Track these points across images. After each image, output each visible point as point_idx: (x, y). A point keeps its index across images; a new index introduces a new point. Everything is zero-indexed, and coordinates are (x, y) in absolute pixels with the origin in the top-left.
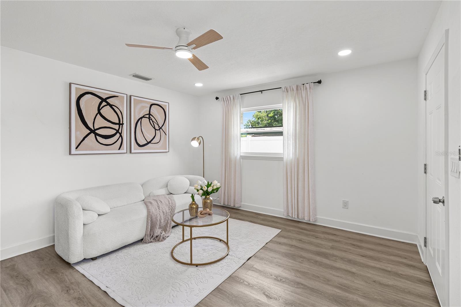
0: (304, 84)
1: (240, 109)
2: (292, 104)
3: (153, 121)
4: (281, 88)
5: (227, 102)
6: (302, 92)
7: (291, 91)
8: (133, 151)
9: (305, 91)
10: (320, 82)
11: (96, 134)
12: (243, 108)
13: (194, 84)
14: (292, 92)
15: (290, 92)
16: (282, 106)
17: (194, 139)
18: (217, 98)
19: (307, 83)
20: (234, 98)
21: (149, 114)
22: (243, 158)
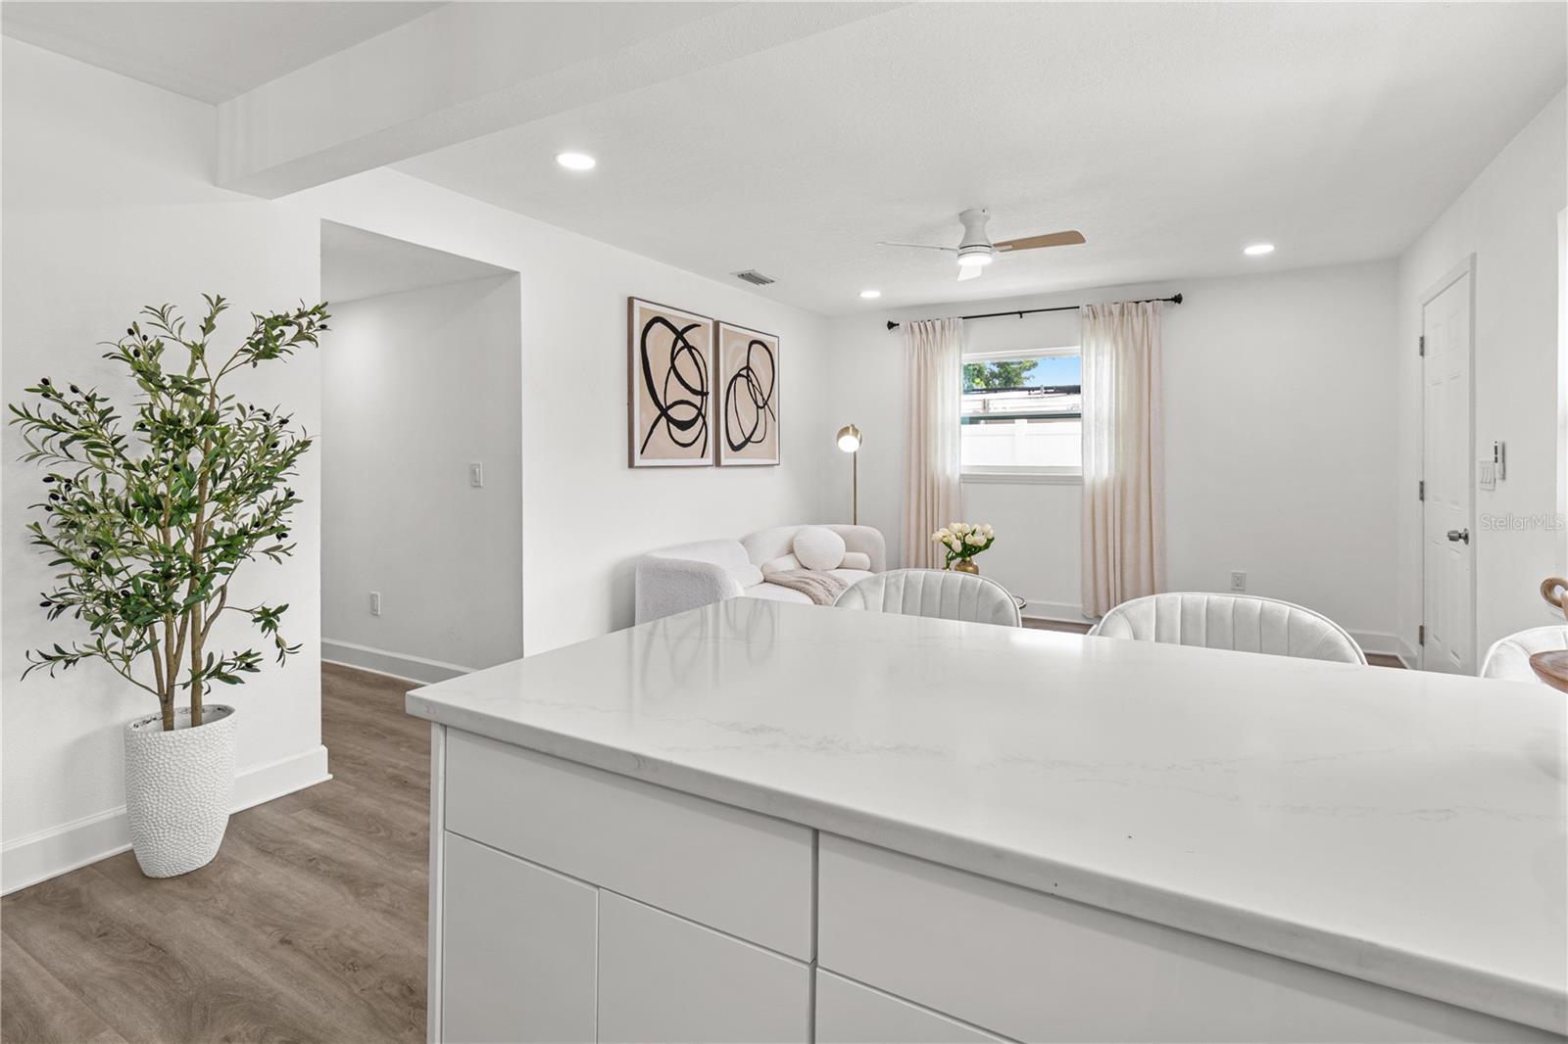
0: (1137, 303)
1: (960, 357)
2: (1107, 347)
3: (753, 385)
4: (1078, 307)
5: (924, 336)
6: (1135, 320)
7: (1104, 316)
8: (724, 462)
9: (1141, 318)
10: (1178, 299)
11: (670, 420)
12: (966, 352)
13: (859, 294)
14: (1107, 319)
15: (1101, 318)
16: (1079, 351)
17: (844, 431)
18: (891, 325)
19: (1148, 301)
20: (943, 328)
21: (748, 368)
22: (965, 479)
